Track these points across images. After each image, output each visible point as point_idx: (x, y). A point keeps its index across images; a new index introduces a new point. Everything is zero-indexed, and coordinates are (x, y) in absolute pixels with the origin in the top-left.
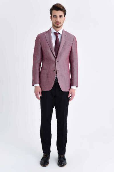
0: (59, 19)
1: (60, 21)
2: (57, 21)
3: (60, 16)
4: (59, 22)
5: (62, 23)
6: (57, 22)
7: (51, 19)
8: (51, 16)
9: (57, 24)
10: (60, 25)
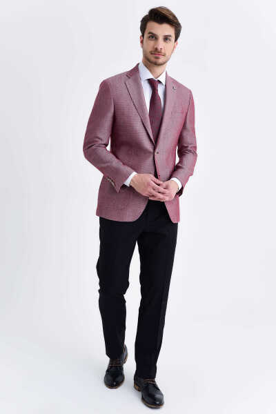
0: (161, 44)
1: (163, 51)
2: (156, 49)
3: (166, 38)
4: (161, 52)
5: (167, 54)
6: (156, 52)
7: (142, 42)
8: (143, 36)
9: (157, 56)
10: (161, 60)
